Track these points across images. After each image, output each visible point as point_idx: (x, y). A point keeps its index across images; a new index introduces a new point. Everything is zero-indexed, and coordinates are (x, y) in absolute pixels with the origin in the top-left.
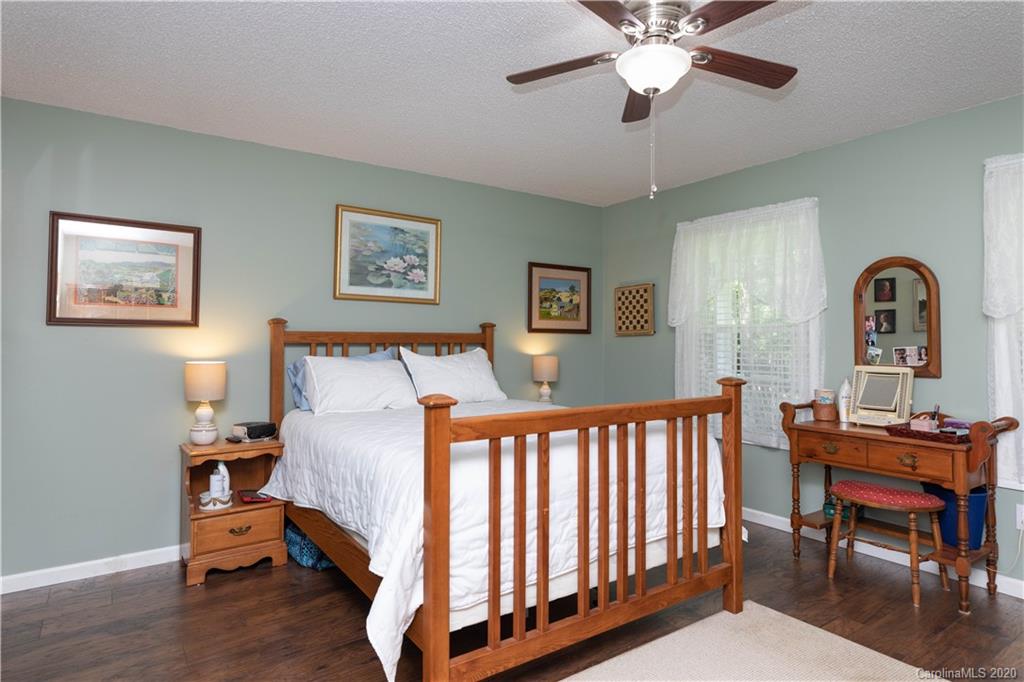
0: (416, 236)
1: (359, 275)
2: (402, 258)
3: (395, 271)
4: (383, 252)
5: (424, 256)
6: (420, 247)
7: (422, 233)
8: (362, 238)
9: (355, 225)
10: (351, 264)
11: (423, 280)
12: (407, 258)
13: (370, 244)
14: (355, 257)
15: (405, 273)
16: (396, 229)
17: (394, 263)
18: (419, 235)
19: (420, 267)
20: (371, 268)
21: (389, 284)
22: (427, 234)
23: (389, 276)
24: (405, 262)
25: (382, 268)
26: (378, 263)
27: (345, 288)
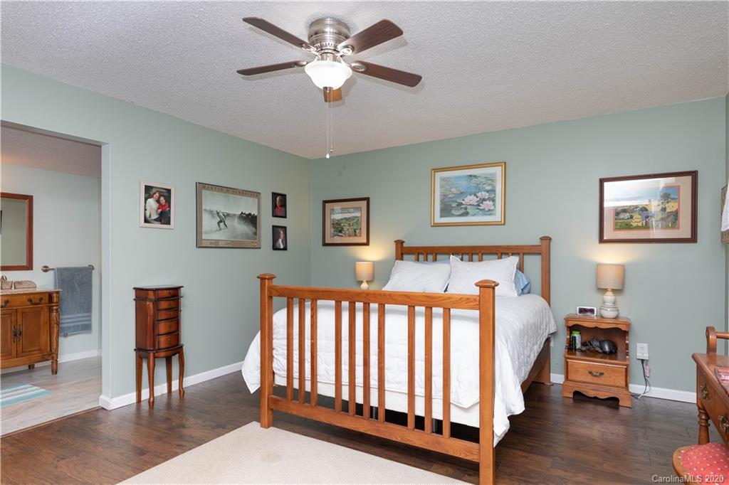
0: (486, 178)
1: (446, 211)
2: (475, 195)
3: (470, 205)
4: (461, 193)
5: (493, 191)
6: (489, 185)
7: (490, 175)
8: (448, 187)
9: (443, 179)
10: (441, 205)
11: (492, 208)
12: (479, 194)
13: (453, 190)
14: (444, 199)
15: (478, 205)
16: (470, 176)
17: (470, 199)
18: (488, 176)
19: (489, 199)
20: (454, 205)
21: (466, 214)
22: (494, 175)
23: (466, 209)
24: (477, 197)
25: (461, 204)
26: (458, 201)
27: (438, 220)
